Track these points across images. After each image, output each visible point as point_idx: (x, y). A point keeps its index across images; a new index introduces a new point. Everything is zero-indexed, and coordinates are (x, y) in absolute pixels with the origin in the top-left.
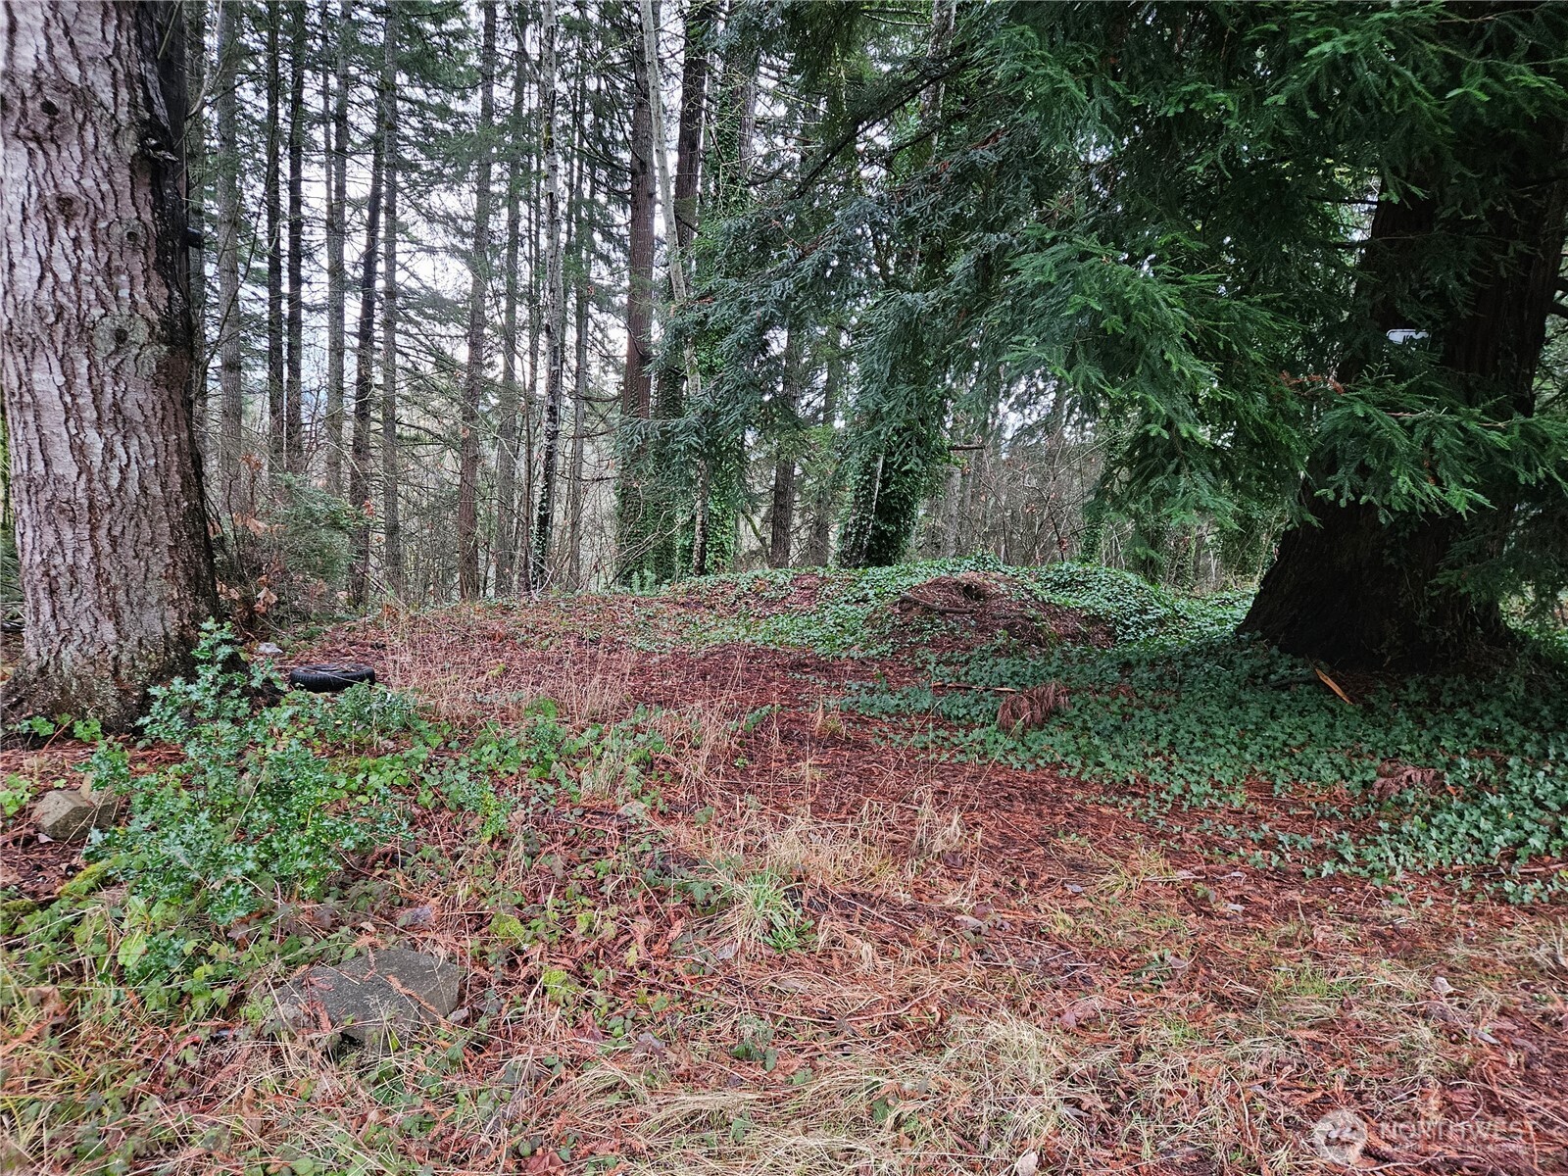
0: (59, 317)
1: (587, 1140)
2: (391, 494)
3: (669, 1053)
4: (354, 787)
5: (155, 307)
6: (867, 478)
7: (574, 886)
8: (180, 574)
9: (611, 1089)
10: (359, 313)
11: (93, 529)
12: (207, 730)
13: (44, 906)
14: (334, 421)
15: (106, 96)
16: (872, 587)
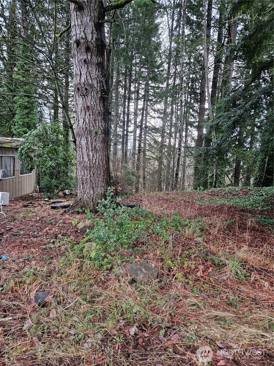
0: (86, 130)
1: (188, 316)
2: (144, 170)
3: (209, 300)
4: (135, 227)
5: (102, 127)
6: (263, 163)
7: (184, 255)
8: (104, 181)
9: (194, 305)
10: (139, 132)
11: (90, 171)
12: (108, 210)
13: (78, 244)
14: (134, 154)
15: (96, 86)
16: (264, 192)
